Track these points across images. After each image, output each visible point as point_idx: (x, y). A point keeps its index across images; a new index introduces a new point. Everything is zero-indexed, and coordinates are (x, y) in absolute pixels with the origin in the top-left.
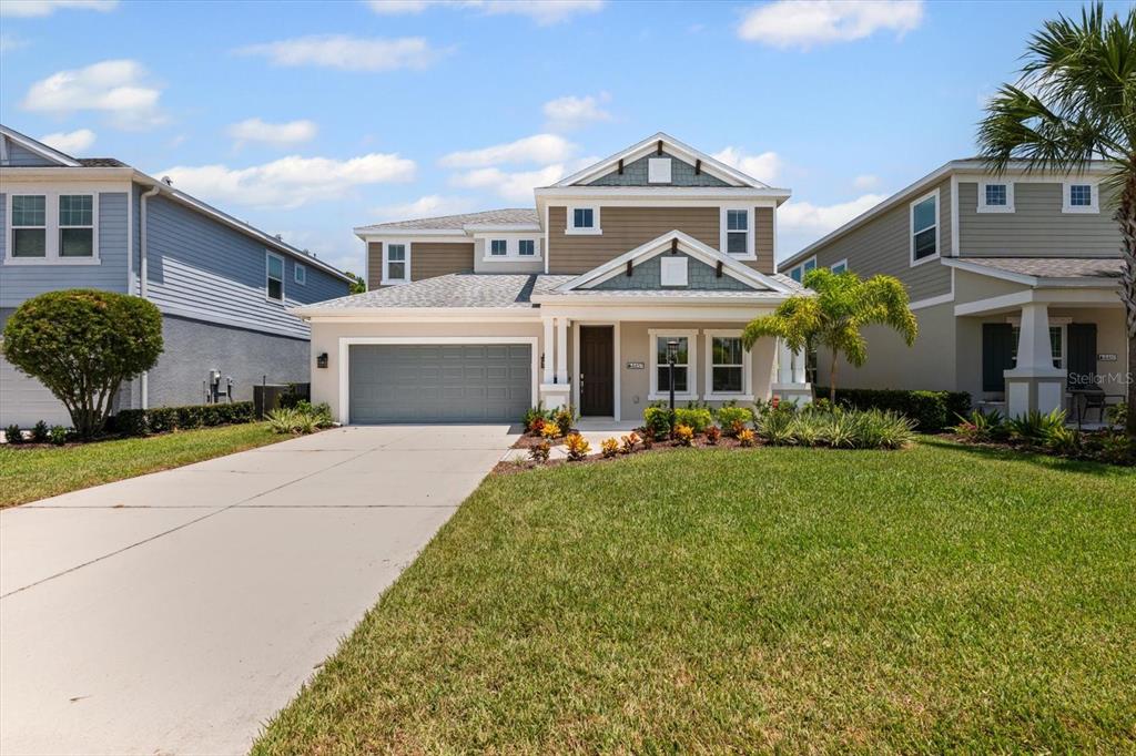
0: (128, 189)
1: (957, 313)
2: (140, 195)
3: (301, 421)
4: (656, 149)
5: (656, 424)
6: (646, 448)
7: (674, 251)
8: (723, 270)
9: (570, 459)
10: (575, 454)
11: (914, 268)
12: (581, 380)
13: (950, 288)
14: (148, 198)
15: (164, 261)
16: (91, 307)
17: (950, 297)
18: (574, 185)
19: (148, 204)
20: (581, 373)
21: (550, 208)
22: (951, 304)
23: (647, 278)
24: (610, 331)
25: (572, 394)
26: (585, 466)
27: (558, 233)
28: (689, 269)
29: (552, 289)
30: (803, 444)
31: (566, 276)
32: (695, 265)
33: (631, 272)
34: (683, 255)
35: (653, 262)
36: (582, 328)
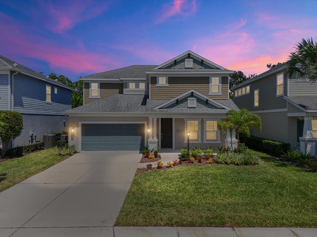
0: (9, 73)
1: (288, 116)
2: (12, 74)
3: (68, 151)
4: (188, 56)
5: (183, 156)
6: (180, 164)
7: (192, 95)
8: (208, 102)
9: (157, 168)
10: (159, 166)
11: (277, 97)
12: (161, 135)
13: (286, 107)
14: (14, 75)
15: (23, 98)
16: (6, 117)
17: (286, 110)
18: (159, 69)
19: (14, 77)
20: (161, 133)
21: (151, 77)
22: (287, 112)
23: (183, 104)
24: (171, 119)
25: (158, 142)
26: (162, 171)
27: (154, 86)
28: (197, 102)
29: (152, 109)
30: (226, 163)
31: (156, 101)
32: (199, 100)
33: (178, 102)
34: (195, 97)
35: (185, 100)
36: (162, 119)
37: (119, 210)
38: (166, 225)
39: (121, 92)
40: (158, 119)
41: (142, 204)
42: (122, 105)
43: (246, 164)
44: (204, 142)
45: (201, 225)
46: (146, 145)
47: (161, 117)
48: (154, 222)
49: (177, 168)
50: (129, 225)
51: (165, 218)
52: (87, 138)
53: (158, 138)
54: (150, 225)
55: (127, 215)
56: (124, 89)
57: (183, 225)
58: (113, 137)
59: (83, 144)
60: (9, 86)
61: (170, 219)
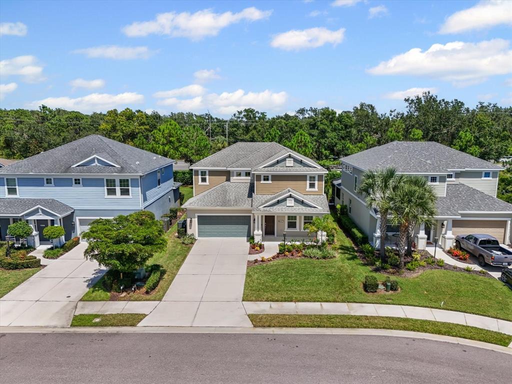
0: (139, 177)
2: (141, 178)
4: (288, 156)
5: (281, 250)
7: (290, 196)
8: (304, 202)
9: (262, 261)
12: (265, 226)
18: (263, 167)
20: (265, 224)
21: (256, 175)
23: (283, 203)
24: (274, 216)
25: (262, 235)
26: (265, 265)
27: (258, 182)
28: (295, 201)
29: (257, 207)
30: (311, 257)
31: (260, 196)
32: (296, 200)
33: (278, 202)
34: (293, 198)
35: (285, 200)
36: (266, 216)
37: (242, 293)
38: (266, 301)
39: (228, 180)
40: (262, 216)
41: (254, 290)
42: (231, 197)
43: (324, 258)
44: (302, 231)
45: (282, 301)
46: (252, 234)
47: (264, 215)
48: (260, 300)
49: (276, 262)
50: (249, 301)
51: (265, 298)
52: (202, 227)
53: (262, 230)
54: (258, 301)
55: (247, 296)
56: (231, 178)
57: (273, 301)
58: (224, 226)
59: (199, 232)
60: (140, 188)
61: (268, 298)
